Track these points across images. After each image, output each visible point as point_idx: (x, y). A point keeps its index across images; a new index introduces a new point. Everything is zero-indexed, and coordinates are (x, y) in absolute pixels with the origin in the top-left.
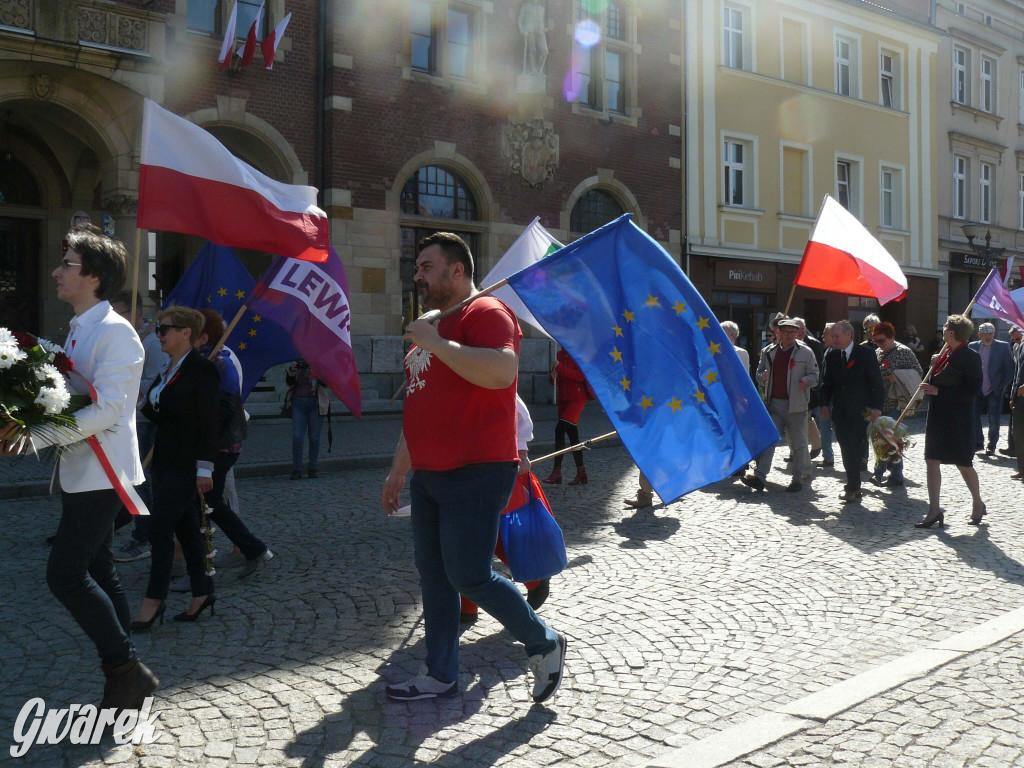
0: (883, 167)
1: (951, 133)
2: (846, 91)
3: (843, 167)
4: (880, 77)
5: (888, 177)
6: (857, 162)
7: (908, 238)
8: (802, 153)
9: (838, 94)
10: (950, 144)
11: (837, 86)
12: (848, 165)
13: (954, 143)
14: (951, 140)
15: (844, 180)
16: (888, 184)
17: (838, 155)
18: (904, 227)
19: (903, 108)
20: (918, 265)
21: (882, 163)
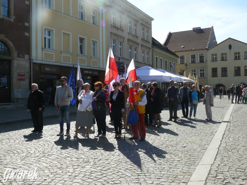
0: (92, 40)
1: (111, 33)
2: (82, 19)
3: (81, 40)
4: (92, 16)
5: (94, 43)
6: (85, 39)
7: (99, 60)
8: (69, 35)
9: (80, 19)
10: (111, 36)
11: (79, 17)
12: (83, 39)
13: (112, 36)
14: (111, 35)
15: (81, 43)
16: (94, 46)
17: (79, 36)
18: (98, 57)
19: (98, 25)
20: (102, 67)
21: (92, 39)
